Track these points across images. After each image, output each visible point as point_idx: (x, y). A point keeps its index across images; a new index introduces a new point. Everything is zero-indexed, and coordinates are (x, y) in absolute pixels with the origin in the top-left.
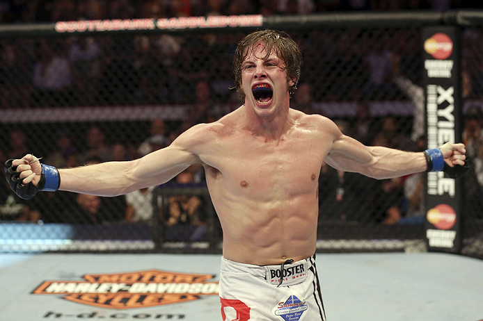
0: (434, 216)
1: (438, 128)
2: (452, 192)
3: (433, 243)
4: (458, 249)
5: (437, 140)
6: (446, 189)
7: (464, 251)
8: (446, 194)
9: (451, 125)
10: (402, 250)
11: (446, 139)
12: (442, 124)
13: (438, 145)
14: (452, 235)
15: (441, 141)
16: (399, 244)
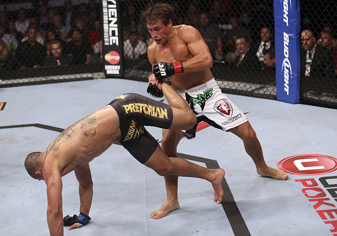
0: (108, 57)
1: (108, 8)
2: (117, 44)
3: (108, 72)
4: (122, 76)
5: (108, 15)
6: (114, 42)
7: (125, 77)
8: (114, 44)
9: (115, 6)
10: (92, 78)
11: (113, 14)
12: (110, 6)
13: (109, 17)
14: (119, 67)
15: (110, 16)
16: (90, 75)
